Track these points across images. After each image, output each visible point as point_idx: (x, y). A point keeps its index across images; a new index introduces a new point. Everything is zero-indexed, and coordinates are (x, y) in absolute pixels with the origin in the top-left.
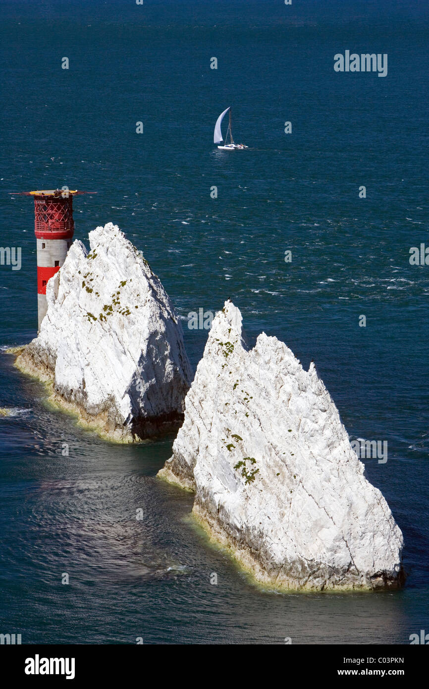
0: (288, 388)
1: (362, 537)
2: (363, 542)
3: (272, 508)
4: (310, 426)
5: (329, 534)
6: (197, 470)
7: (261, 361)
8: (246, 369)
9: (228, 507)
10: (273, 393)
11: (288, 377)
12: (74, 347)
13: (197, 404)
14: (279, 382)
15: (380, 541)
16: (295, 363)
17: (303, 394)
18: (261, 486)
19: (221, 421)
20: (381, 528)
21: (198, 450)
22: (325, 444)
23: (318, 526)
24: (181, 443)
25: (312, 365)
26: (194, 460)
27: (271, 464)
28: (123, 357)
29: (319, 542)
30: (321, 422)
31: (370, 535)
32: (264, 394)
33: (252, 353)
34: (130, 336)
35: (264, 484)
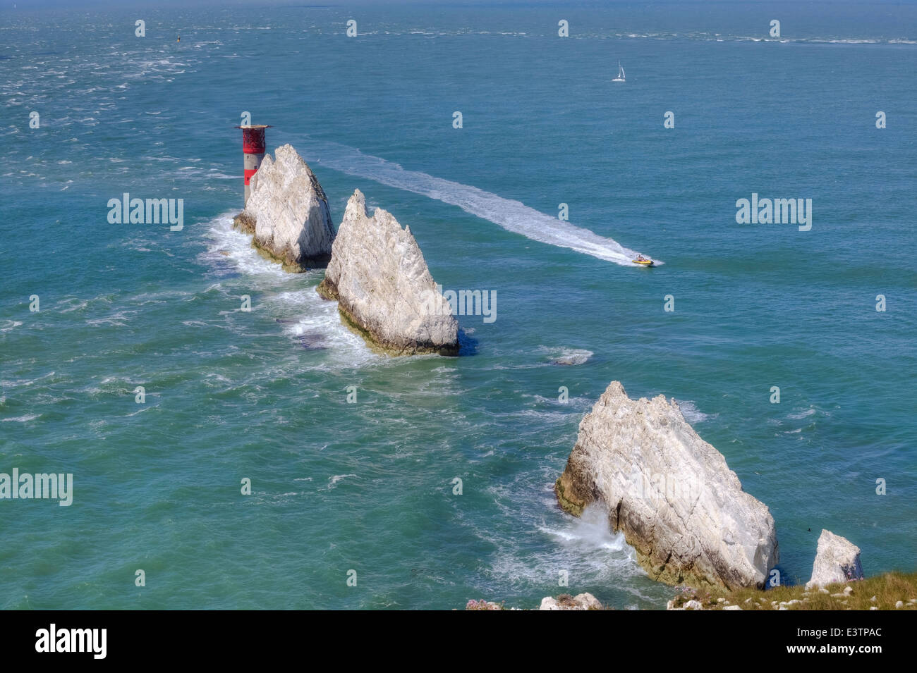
0: (393, 239)
1: (436, 325)
2: (436, 327)
3: (384, 309)
4: (406, 261)
5: (416, 324)
6: (340, 286)
7: (378, 224)
8: (368, 228)
9: (359, 307)
10: (384, 243)
11: (393, 234)
12: (266, 216)
13: (339, 249)
14: (388, 236)
15: (446, 326)
16: (398, 226)
17: (401, 243)
18: (377, 295)
19: (354, 258)
20: (447, 319)
21: (340, 275)
22: (415, 272)
23: (410, 319)
24: (330, 271)
25: (407, 227)
26: (337, 281)
27: (383, 283)
28: (295, 222)
29: (411, 328)
30: (413, 259)
31: (440, 323)
32: (379, 243)
33: (372, 219)
34: (299, 210)
35: (379, 294)
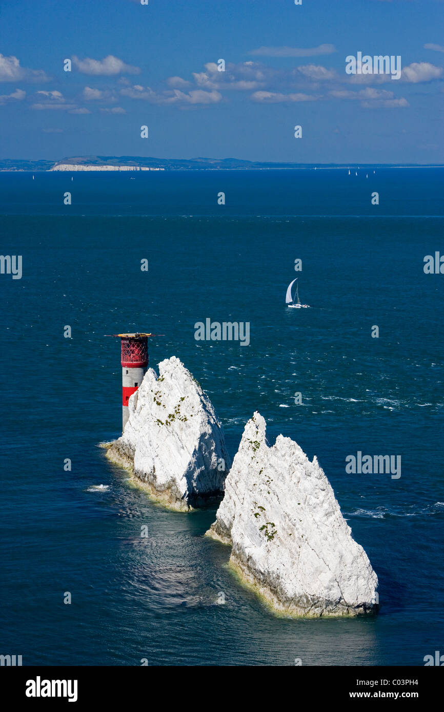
0: (298, 474)
1: (349, 579)
2: (349, 583)
3: (286, 558)
4: (313, 501)
5: (326, 577)
6: (233, 531)
7: (279, 454)
8: (268, 460)
9: (255, 557)
10: (287, 477)
11: (298, 466)
12: (147, 443)
13: (233, 484)
14: (291, 470)
15: (362, 582)
16: (303, 456)
17: (309, 478)
18: (278, 543)
19: (250, 496)
20: (363, 573)
21: (234, 517)
22: (324, 513)
23: (318, 571)
24: (222, 512)
25: (315, 457)
26: (231, 524)
27: (286, 527)
28: (182, 451)
29: (319, 583)
30: (321, 498)
31: (354, 578)
32: (281, 478)
33: (273, 448)
34: (187, 436)
35: (281, 541)
